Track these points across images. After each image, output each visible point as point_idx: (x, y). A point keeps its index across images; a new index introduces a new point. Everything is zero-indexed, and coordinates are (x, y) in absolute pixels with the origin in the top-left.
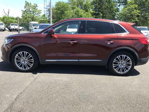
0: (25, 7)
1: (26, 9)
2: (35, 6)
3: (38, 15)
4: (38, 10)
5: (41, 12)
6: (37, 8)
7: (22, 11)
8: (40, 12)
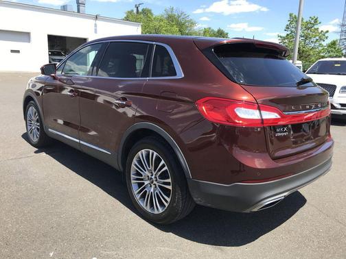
0: (288, 28)
1: (289, 32)
2: (313, 22)
3: (317, 44)
4: (320, 31)
5: (326, 35)
6: (316, 27)
7: (279, 38)
8: (323, 36)
